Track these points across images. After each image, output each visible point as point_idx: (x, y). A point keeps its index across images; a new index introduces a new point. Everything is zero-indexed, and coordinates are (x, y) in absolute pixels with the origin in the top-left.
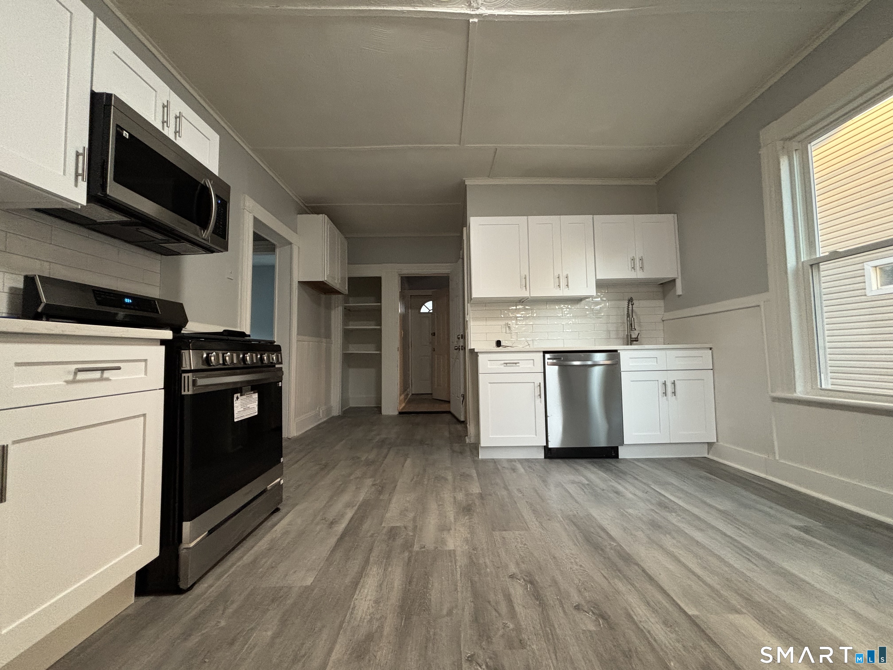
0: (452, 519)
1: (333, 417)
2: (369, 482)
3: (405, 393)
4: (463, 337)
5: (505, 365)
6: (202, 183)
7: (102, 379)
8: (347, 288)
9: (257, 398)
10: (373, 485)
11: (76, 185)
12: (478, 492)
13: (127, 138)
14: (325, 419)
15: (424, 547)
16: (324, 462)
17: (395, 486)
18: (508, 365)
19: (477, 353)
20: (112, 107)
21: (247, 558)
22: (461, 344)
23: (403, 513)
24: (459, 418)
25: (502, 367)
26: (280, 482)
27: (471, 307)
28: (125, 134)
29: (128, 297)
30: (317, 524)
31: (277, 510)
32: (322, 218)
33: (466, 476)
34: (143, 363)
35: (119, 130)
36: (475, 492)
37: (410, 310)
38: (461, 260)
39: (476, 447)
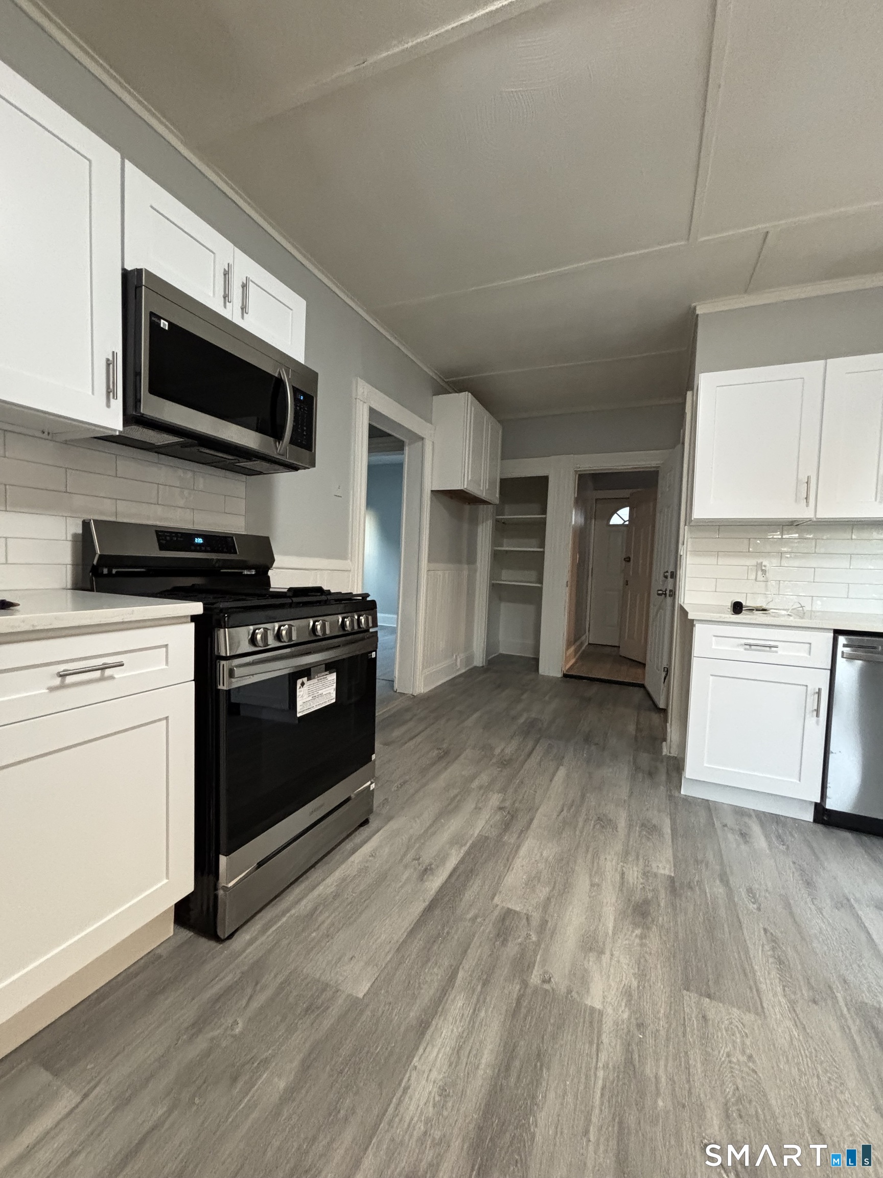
0: (610, 926)
1: (475, 667)
2: (495, 799)
3: (578, 643)
4: (673, 575)
5: (748, 647)
6: (276, 375)
7: (102, 679)
8: (498, 495)
9: (335, 680)
10: (501, 809)
11: (108, 405)
12: (667, 872)
13: (167, 328)
14: (463, 671)
15: (549, 981)
16: (445, 746)
17: (532, 820)
18: (753, 647)
19: (693, 620)
20: (143, 287)
21: (305, 906)
22: (670, 587)
23: (532, 881)
24: (656, 700)
25: (741, 649)
26: (369, 786)
27: (690, 531)
28: (164, 323)
29: (199, 536)
30: (406, 867)
31: (366, 822)
32: (465, 398)
33: (650, 829)
34: (164, 649)
35: (154, 318)
36: (662, 872)
37: (593, 521)
38: (680, 446)
39: (677, 766)
